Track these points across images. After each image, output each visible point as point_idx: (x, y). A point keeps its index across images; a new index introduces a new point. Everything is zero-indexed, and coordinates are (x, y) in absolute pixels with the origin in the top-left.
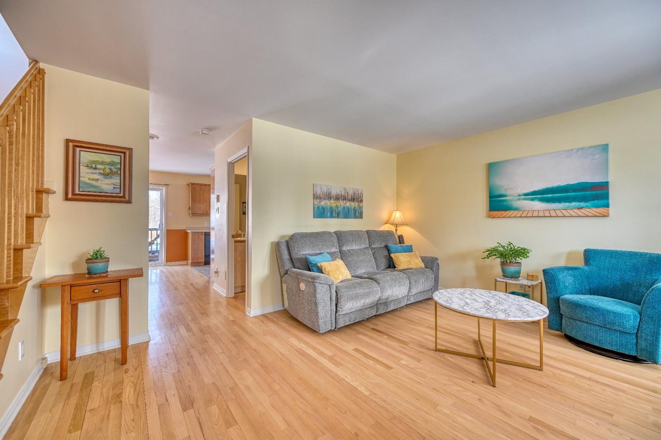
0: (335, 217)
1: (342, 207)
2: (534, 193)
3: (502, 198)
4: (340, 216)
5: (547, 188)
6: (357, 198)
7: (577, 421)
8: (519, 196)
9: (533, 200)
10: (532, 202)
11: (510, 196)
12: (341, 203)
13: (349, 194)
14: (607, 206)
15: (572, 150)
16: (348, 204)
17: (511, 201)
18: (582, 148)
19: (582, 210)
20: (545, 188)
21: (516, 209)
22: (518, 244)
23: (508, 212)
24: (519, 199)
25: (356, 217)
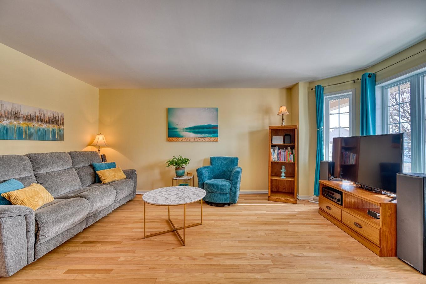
0: (25, 139)
1: (36, 129)
2: (190, 128)
3: (175, 130)
4: (33, 138)
5: (196, 126)
6: (57, 121)
7: (222, 244)
8: (184, 129)
9: (190, 132)
10: (189, 133)
11: (179, 129)
12: (35, 125)
13: (46, 115)
14: (217, 137)
15: (206, 108)
16: (45, 126)
17: (180, 132)
18: (209, 108)
19: (209, 138)
20: (195, 126)
21: (182, 137)
22: (184, 157)
23: (178, 138)
24: (183, 131)
25: (54, 139)
